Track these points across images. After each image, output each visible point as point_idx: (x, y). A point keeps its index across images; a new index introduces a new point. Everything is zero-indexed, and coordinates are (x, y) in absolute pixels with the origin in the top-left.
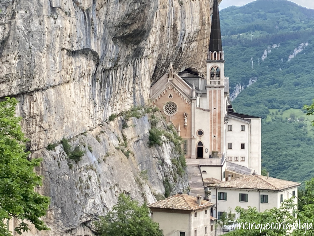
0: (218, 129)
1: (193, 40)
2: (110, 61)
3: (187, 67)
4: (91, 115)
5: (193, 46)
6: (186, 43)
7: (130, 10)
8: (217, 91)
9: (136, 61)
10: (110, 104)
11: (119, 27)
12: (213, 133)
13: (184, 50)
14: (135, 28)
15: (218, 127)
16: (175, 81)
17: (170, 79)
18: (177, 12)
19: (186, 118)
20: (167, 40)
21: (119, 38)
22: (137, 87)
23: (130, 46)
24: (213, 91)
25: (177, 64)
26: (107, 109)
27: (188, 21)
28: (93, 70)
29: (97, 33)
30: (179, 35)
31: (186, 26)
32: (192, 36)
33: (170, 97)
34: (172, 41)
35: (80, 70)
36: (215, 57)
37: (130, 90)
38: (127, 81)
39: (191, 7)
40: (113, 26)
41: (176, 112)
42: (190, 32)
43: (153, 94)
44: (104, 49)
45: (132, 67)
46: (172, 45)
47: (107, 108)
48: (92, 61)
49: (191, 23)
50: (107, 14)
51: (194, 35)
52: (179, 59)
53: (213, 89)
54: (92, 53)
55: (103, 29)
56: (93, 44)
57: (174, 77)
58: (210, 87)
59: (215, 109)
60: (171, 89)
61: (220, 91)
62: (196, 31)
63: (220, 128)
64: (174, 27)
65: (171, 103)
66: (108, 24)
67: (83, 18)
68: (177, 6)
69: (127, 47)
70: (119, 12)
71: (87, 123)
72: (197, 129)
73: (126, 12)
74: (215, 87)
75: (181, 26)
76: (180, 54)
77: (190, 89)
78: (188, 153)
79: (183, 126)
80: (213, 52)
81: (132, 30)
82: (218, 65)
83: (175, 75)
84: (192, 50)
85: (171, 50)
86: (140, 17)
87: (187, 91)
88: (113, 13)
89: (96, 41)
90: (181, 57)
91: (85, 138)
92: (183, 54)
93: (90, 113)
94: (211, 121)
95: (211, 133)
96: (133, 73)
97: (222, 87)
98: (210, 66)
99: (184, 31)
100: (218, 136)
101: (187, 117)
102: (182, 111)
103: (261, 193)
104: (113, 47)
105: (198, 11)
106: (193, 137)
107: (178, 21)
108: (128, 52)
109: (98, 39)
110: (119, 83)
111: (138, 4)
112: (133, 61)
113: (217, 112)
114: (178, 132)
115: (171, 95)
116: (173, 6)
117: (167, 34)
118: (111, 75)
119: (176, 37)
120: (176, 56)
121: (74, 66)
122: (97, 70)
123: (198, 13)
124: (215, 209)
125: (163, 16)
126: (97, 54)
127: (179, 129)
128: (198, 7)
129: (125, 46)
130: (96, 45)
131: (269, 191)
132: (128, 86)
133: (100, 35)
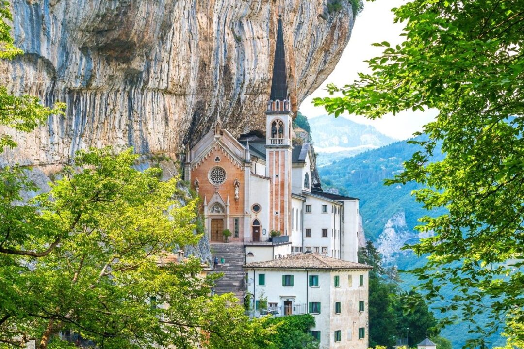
0: (281, 203)
1: (259, 91)
2: (77, 77)
3: (254, 128)
4: (42, 145)
5: (260, 100)
6: (246, 94)
7: (102, 9)
8: (280, 152)
9: (133, 90)
10: (84, 139)
11: (88, 31)
12: (274, 209)
13: (244, 102)
14: (115, 37)
15: (281, 200)
16: (223, 139)
17: (216, 136)
18: (231, 50)
19: (237, 189)
20: (214, 84)
21: (92, 49)
22: (136, 126)
23: (113, 64)
24: (274, 153)
25: (236, 122)
26: (78, 145)
27: (248, 64)
28: (47, 86)
29: (52, 36)
30: (234, 81)
31: (246, 70)
32: (257, 86)
33: (216, 160)
34: (223, 88)
35: (22, 81)
36: (278, 108)
37: (122, 128)
38: (118, 115)
39: (254, 46)
40: (77, 29)
41: (225, 181)
42: (252, 79)
43: (195, 157)
44: (64, 59)
45: (126, 98)
46: (223, 93)
47: (77, 143)
48: (45, 73)
49: (253, 67)
50: (65, 11)
51: (261, 85)
52: (239, 115)
53: (274, 150)
54: (45, 63)
55: (60, 32)
56: (45, 50)
57: (222, 134)
58: (271, 148)
59: (277, 176)
60: (219, 150)
61: (283, 152)
62: (265, 80)
63: (283, 201)
64: (226, 70)
65: (218, 168)
66: (69, 25)
67: (27, 12)
68: (231, 42)
69: (109, 65)
70: (84, 9)
71: (35, 154)
72: (252, 203)
73: (96, 11)
74: (277, 148)
75: (238, 69)
76: (238, 109)
77: (243, 149)
78: (240, 235)
79: (233, 198)
80: (274, 100)
81: (111, 38)
82: (282, 117)
83: (224, 131)
84: (260, 106)
85: (222, 100)
86: (122, 22)
87: (240, 153)
88: (76, 10)
89: (50, 47)
90: (241, 112)
91: (28, 172)
92: (244, 108)
93: (40, 142)
94: (271, 192)
95: (271, 209)
96: (129, 105)
97: (287, 147)
98: (270, 119)
99: (242, 77)
100: (281, 212)
101: (238, 186)
102: (232, 179)
103: (310, 274)
104: (81, 59)
105: (267, 53)
106: (247, 213)
107: (233, 61)
108: (111, 72)
109: (53, 44)
110: (100, 115)
111: (115, 3)
112: (127, 89)
113: (280, 181)
114: (226, 206)
115: (218, 158)
116: (224, 42)
117: (214, 77)
118: (83, 99)
119: (230, 84)
120: (231, 110)
121: (11, 75)
122: (56, 88)
123: (266, 56)
124: (252, 296)
125: (204, 50)
126: (51, 64)
127: (228, 203)
128: (266, 48)
129: (105, 63)
130: (50, 52)
131: (320, 269)
132: (120, 121)
133: (55, 38)
